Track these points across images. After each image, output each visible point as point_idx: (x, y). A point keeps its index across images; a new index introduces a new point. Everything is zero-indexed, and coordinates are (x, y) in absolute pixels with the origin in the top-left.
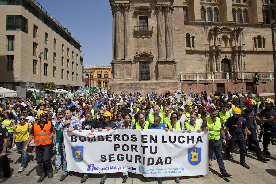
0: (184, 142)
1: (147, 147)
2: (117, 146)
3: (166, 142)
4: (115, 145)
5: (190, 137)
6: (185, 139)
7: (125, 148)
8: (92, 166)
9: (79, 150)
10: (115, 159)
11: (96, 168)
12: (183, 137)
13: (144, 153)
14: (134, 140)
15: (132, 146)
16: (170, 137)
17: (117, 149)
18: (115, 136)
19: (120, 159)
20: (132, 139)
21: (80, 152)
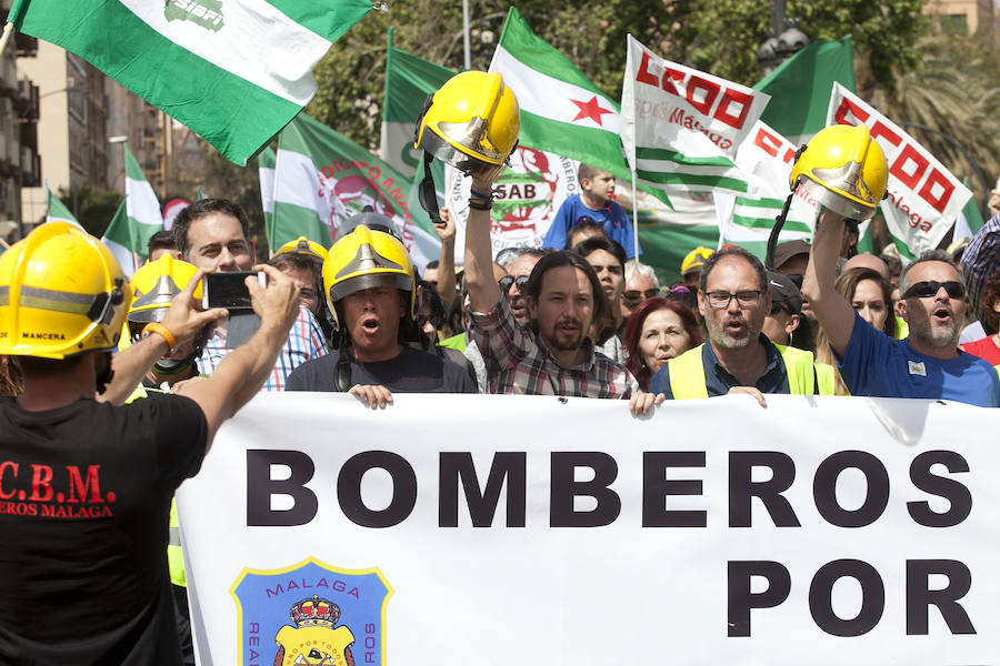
2: (759, 584)
4: (739, 572)
7: (847, 598)
9: (334, 617)
14: (940, 505)
15: (917, 571)
17: (754, 612)
18: (740, 463)
20: (920, 495)
21: (343, 637)
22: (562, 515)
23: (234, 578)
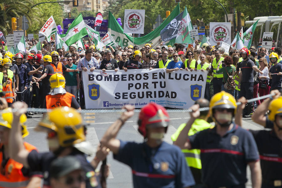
0: (188, 79)
1: (157, 82)
2: (131, 85)
3: (173, 79)
4: (129, 84)
5: (194, 76)
6: (190, 77)
7: (138, 86)
8: (107, 102)
9: (96, 88)
10: (128, 97)
12: (188, 75)
13: (155, 87)
14: (146, 78)
15: (144, 84)
16: (176, 74)
17: (130, 88)
18: (129, 75)
19: (132, 97)
20: (144, 77)
21: (96, 90)
22: (115, 80)
23: (88, 85)
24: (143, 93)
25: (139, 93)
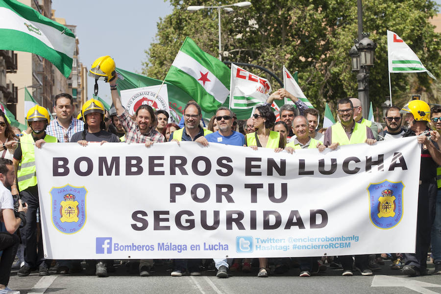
2: (178, 189)
4: (173, 186)
7: (201, 193)
8: (108, 241)
9: (74, 198)
10: (172, 223)
11: (118, 247)
13: (254, 199)
14: (225, 170)
15: (219, 187)
17: (177, 197)
18: (173, 159)
19: (184, 223)
20: (220, 168)
21: (76, 203)
23: (50, 189)
24: (216, 214)
25: (204, 214)
